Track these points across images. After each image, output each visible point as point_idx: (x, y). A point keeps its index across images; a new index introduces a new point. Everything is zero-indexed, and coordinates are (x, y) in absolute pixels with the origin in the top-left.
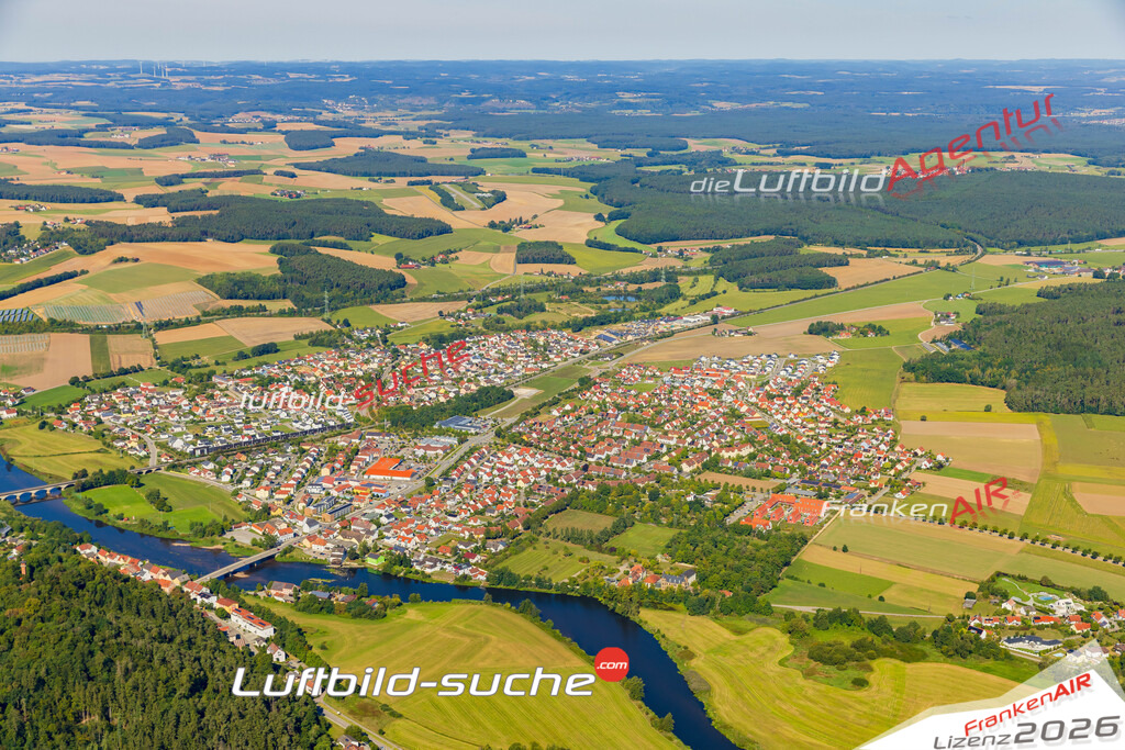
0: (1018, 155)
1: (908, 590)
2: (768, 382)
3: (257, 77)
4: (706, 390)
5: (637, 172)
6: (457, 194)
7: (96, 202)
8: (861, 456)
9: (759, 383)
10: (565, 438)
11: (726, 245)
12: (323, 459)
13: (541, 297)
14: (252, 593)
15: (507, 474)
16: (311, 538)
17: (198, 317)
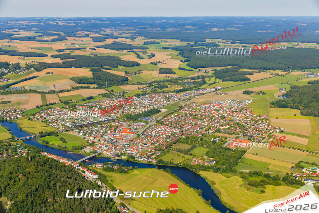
1: (275, 166)
2: (232, 108)
3: (83, 21)
4: (215, 110)
5: (192, 48)
6: (141, 55)
7: (40, 57)
8: (260, 128)
9: (230, 108)
10: (175, 123)
11: (218, 69)
12: (108, 129)
13: (166, 84)
14: (91, 166)
15: (160, 133)
16: (106, 151)
17: (71, 89)
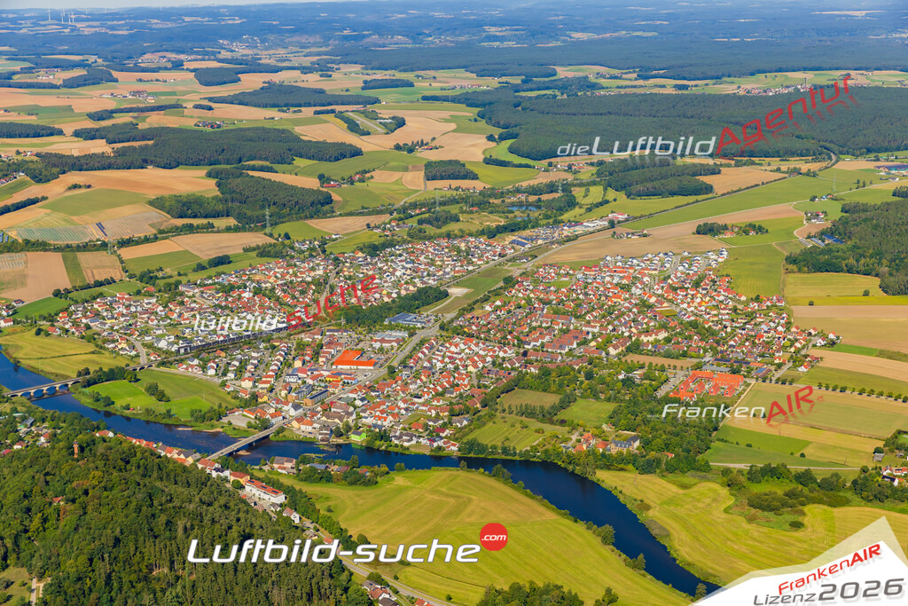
0: (853, 73)
1: (823, 447)
2: (669, 277)
3: (156, 21)
4: (617, 285)
5: (516, 97)
6: (361, 120)
7: (39, 136)
8: (762, 336)
9: (662, 277)
10: (500, 329)
11: (609, 159)
12: (293, 352)
13: (454, 209)
14: (258, 467)
15: (457, 361)
16: (300, 420)
17: (155, 235)
